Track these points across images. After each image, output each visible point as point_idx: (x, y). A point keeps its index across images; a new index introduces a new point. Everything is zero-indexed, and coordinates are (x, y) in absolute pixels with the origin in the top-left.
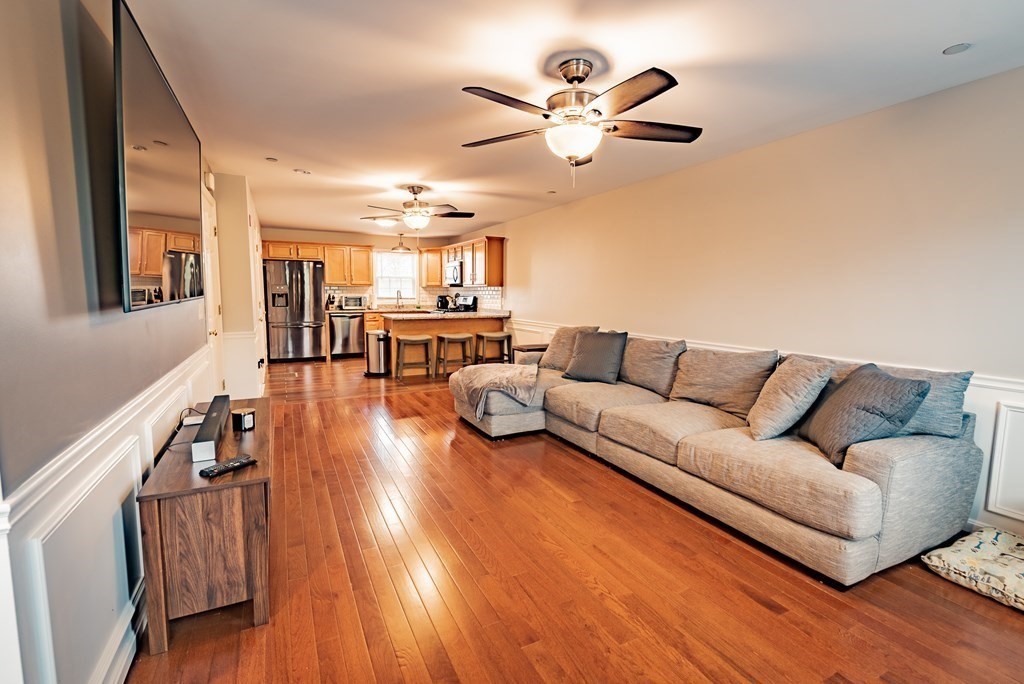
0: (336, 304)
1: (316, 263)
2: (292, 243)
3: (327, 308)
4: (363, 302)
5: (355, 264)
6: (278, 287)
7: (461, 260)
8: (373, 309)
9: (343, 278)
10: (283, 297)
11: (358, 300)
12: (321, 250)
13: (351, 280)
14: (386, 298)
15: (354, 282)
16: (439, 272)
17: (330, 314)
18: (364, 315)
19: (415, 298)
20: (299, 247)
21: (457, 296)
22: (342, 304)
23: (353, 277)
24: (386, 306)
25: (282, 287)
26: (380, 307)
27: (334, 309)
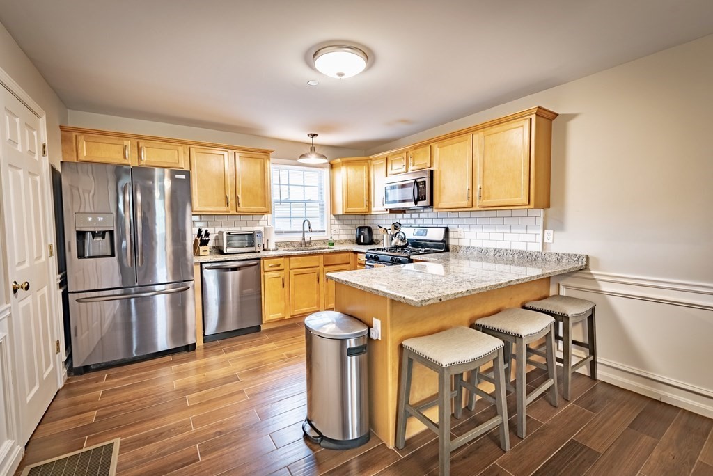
0: (211, 244)
1: (175, 172)
2: (127, 136)
3: (196, 254)
4: (257, 238)
5: (243, 179)
6: (90, 219)
7: (431, 169)
8: (270, 250)
9: (223, 202)
10: (103, 238)
11: (246, 237)
12: (184, 153)
13: (238, 204)
14: (286, 232)
15: (242, 208)
16: (365, 192)
17: (201, 264)
18: (262, 261)
19: (324, 231)
20: (141, 144)
21: (397, 226)
22: (221, 245)
23: (240, 200)
24: (286, 244)
25: (100, 219)
26: (278, 245)
27: (208, 253)
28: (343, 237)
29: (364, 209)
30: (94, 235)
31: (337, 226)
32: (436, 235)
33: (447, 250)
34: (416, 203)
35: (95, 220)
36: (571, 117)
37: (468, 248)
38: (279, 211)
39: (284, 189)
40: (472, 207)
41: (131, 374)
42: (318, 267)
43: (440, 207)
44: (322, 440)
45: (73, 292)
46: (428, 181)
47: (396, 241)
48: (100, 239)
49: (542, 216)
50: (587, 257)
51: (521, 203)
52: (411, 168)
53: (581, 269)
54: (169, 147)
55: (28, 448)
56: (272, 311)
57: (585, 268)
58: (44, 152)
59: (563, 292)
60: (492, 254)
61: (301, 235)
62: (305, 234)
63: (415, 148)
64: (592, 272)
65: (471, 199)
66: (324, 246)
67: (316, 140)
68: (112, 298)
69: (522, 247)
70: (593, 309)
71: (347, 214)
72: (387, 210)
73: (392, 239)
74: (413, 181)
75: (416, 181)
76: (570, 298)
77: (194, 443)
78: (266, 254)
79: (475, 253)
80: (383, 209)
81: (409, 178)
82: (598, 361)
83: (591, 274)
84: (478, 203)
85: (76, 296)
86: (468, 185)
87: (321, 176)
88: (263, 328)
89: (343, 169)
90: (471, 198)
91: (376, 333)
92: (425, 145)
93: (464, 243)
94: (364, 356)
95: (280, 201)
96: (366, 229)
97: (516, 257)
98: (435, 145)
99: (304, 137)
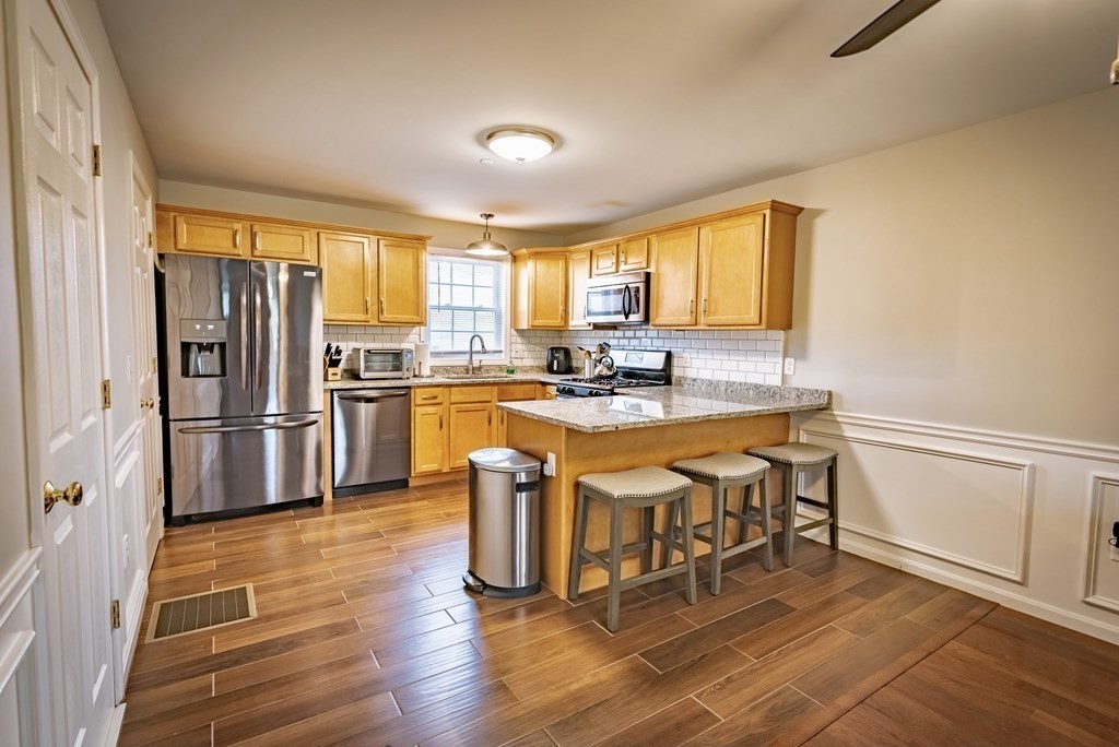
2: (238, 218)
4: (405, 360)
5: (389, 276)
6: (198, 327)
7: (648, 270)
8: (422, 377)
9: (362, 308)
10: (212, 352)
11: (390, 358)
12: (311, 240)
13: (380, 311)
14: (446, 353)
15: (386, 316)
16: (561, 298)
17: (332, 391)
18: (412, 391)
19: (501, 352)
20: (256, 229)
21: (603, 348)
22: (356, 367)
23: (384, 306)
24: (447, 370)
25: (211, 327)
26: (435, 370)
27: (339, 377)
28: (528, 362)
29: (558, 322)
30: (201, 347)
31: (520, 346)
32: (655, 361)
33: (668, 382)
34: (627, 317)
35: (204, 328)
36: (817, 213)
37: (694, 380)
38: (436, 321)
39: (445, 290)
40: (696, 324)
41: (245, 527)
42: (490, 402)
43: (657, 323)
44: (484, 589)
45: (175, 420)
46: (642, 287)
47: (601, 369)
48: (208, 353)
49: (782, 338)
50: (830, 393)
51: (751, 322)
52: (623, 267)
53: (822, 409)
54: (291, 231)
56: (425, 459)
57: (826, 408)
59: (803, 439)
60: (723, 389)
61: (467, 357)
62: (474, 355)
63: (629, 241)
64: (835, 412)
65: (694, 314)
66: (500, 374)
67: (491, 222)
68: (209, 430)
69: (758, 380)
70: (834, 459)
71: (534, 329)
72: (589, 325)
73: (596, 366)
74: (624, 286)
75: (627, 287)
76: (812, 445)
77: (338, 589)
78: (417, 381)
79: (703, 387)
80: (584, 322)
81: (618, 281)
82: (839, 525)
83: (834, 415)
84: (702, 319)
85: (180, 425)
86: (691, 296)
87: (498, 274)
88: (412, 483)
89: (530, 264)
90: (695, 312)
91: (550, 469)
92: (640, 237)
93: (691, 373)
94: (536, 493)
95: (439, 308)
96: (562, 352)
97: (751, 392)
98: (653, 239)
99: (476, 218)
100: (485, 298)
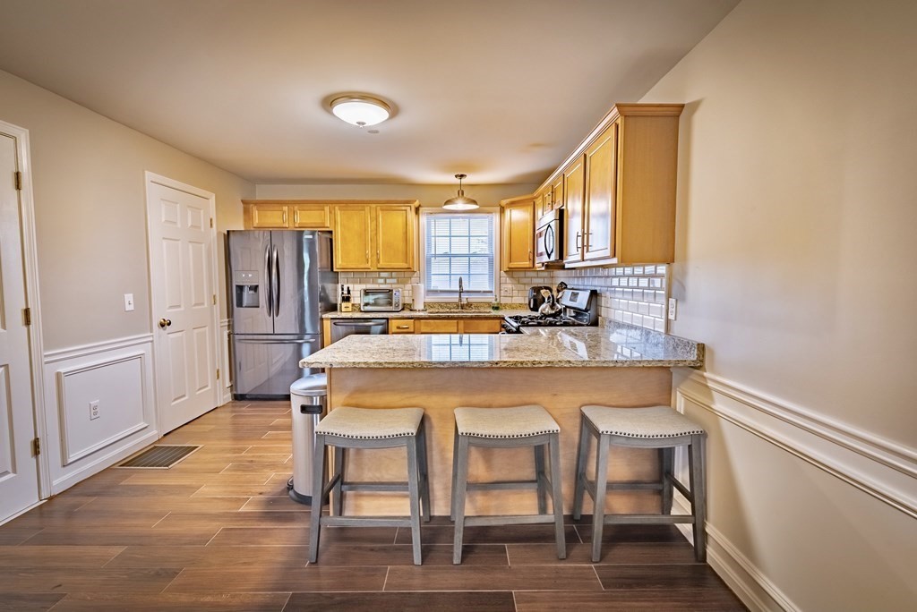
0: (352, 302)
2: (285, 203)
7: (562, 207)
9: (364, 258)
11: (384, 296)
12: (330, 212)
13: (377, 260)
15: (381, 264)
16: (529, 241)
17: (331, 319)
19: (491, 292)
20: (296, 208)
23: (380, 256)
24: (441, 305)
25: (250, 275)
28: (517, 300)
29: (527, 263)
31: (509, 285)
33: (597, 321)
34: (550, 256)
35: (247, 276)
38: (436, 266)
40: (583, 261)
45: (236, 334)
46: (555, 225)
49: (666, 274)
50: (703, 348)
52: (554, 207)
54: (317, 208)
55: (167, 436)
57: (701, 366)
58: (211, 225)
61: (457, 295)
62: (463, 294)
64: (705, 374)
65: (581, 250)
67: (464, 181)
71: (511, 270)
72: (543, 264)
75: (549, 226)
81: (546, 222)
85: (242, 337)
87: (491, 222)
89: (507, 213)
93: (611, 314)
98: (566, 174)
99: (451, 179)
100: (480, 247)
